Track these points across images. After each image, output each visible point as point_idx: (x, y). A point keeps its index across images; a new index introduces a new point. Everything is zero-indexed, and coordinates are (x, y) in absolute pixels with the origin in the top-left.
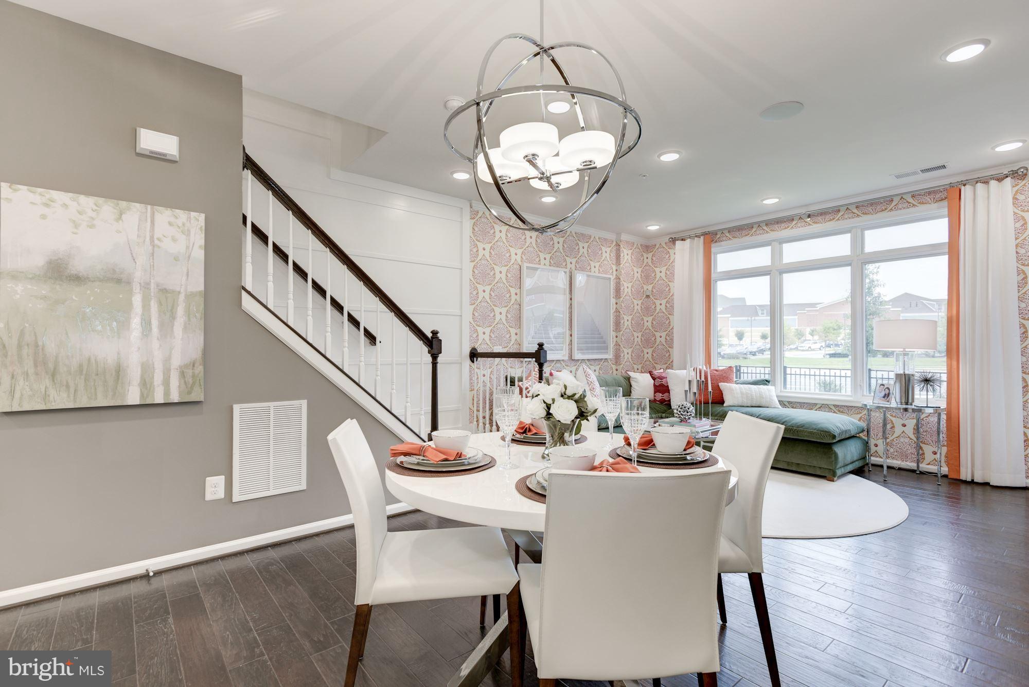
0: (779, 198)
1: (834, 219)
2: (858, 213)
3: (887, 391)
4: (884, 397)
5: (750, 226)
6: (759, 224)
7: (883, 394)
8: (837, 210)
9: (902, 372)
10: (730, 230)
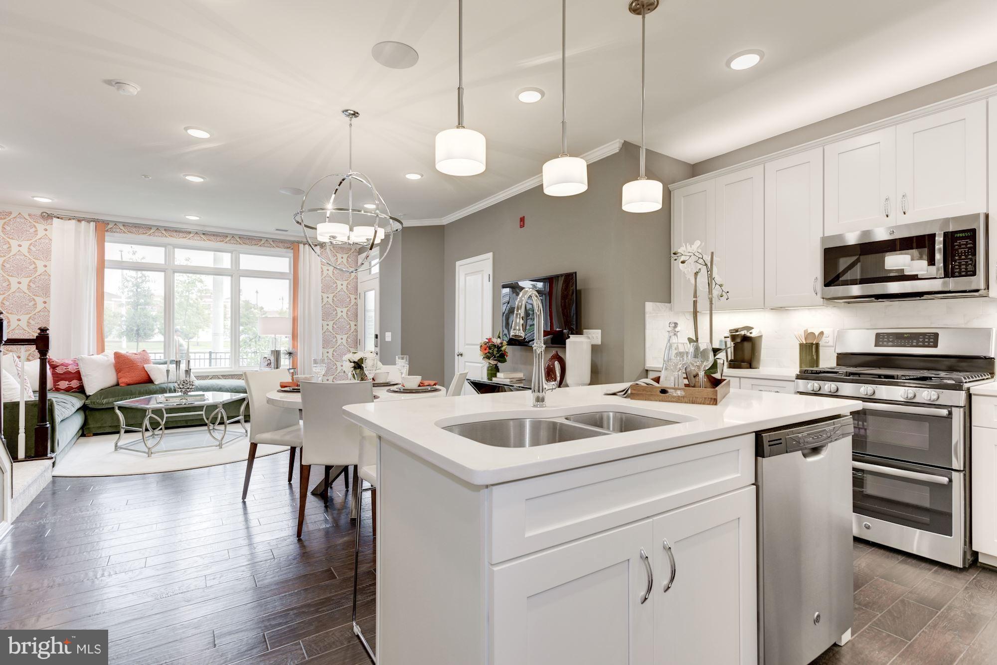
0: (200, 217)
1: (223, 241)
2: (239, 241)
3: (269, 361)
4: (267, 365)
5: (149, 227)
6: (158, 228)
7: (266, 363)
8: (225, 236)
9: (274, 349)
10: (125, 225)
